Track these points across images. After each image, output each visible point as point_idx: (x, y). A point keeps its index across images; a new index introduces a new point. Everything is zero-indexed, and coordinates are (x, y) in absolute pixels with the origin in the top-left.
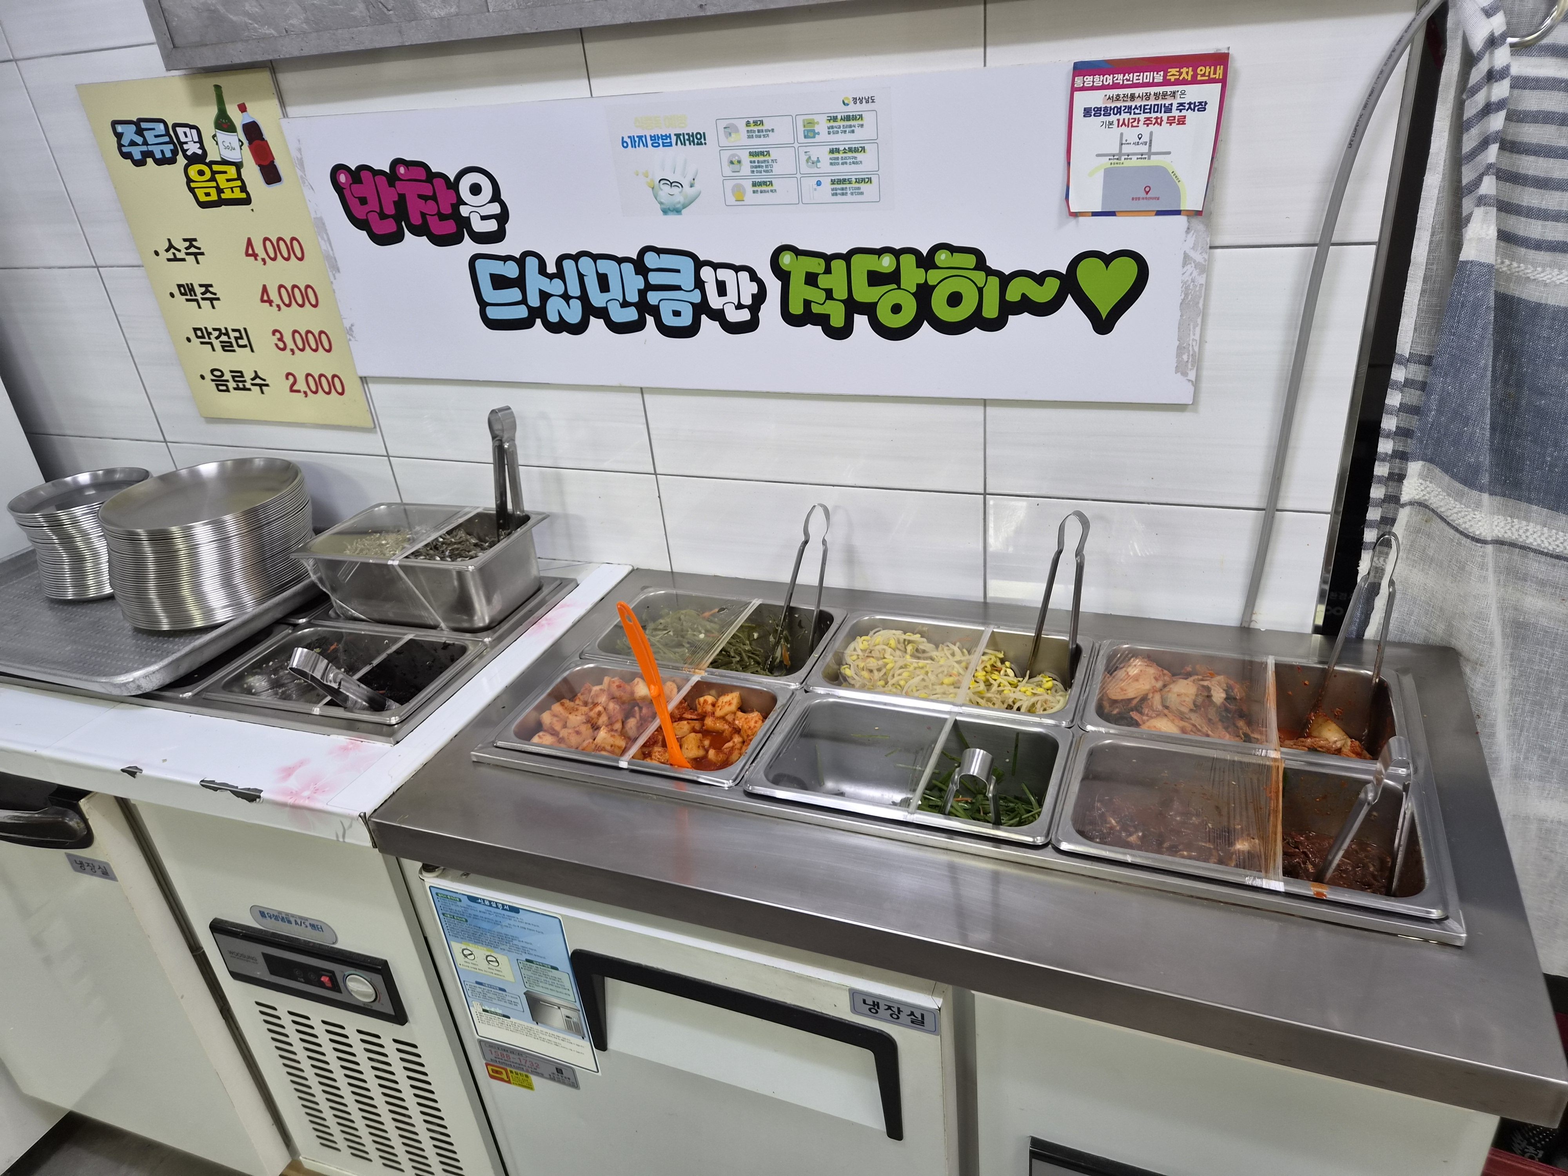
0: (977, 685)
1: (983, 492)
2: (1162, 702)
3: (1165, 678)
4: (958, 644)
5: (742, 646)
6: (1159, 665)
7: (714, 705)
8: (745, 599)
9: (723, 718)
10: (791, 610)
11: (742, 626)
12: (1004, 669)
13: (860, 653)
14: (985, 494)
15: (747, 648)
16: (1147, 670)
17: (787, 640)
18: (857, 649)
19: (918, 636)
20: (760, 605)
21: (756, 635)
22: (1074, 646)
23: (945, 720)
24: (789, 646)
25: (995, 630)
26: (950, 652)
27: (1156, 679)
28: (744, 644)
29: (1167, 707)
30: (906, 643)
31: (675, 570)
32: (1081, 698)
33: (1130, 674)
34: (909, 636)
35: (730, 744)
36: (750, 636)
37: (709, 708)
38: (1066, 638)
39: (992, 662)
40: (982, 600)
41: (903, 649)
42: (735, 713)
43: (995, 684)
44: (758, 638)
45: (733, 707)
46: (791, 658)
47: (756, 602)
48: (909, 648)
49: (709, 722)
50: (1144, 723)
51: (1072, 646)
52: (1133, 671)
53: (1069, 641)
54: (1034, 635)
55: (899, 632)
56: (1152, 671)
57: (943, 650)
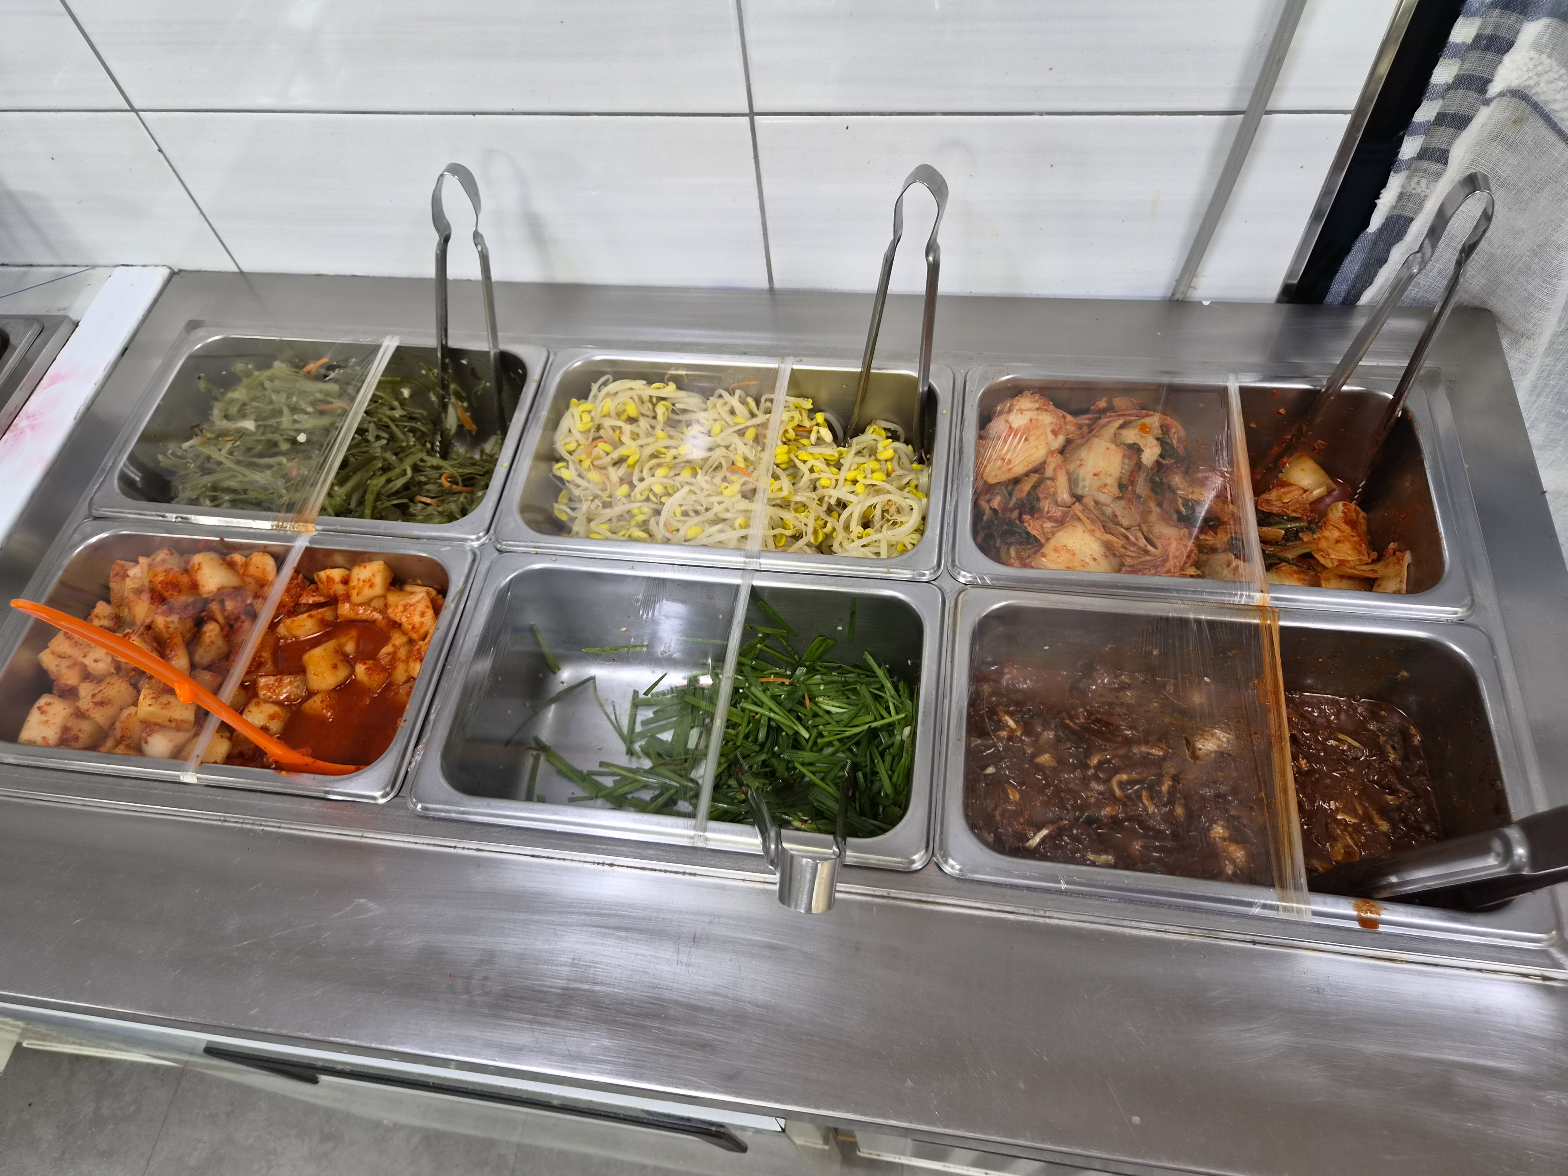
0: (776, 485)
1: (747, 111)
2: (1070, 488)
3: (1068, 427)
4: (738, 392)
5: (389, 413)
6: (1058, 405)
7: (346, 581)
8: (366, 340)
9: (367, 603)
10: (452, 355)
11: (380, 382)
12: (815, 428)
13: (579, 436)
14: (752, 114)
15: (397, 414)
16: (1040, 418)
17: (459, 397)
18: (573, 430)
19: (672, 386)
20: (398, 348)
21: (406, 392)
22: (926, 388)
23: (737, 587)
24: (465, 404)
25: (796, 367)
26: (727, 408)
27: (1055, 433)
28: (393, 409)
29: (1078, 498)
30: (654, 400)
31: (246, 268)
32: (947, 507)
33: (1013, 426)
34: (657, 390)
35: (388, 649)
36: (398, 396)
37: (340, 589)
38: (915, 374)
39: (796, 422)
40: (765, 285)
41: (651, 414)
42: (384, 597)
43: (804, 468)
44: (411, 396)
45: (378, 589)
46: (475, 419)
47: (389, 345)
48: (661, 409)
49: (345, 609)
50: (1048, 539)
51: (922, 389)
52: (1018, 420)
53: (918, 379)
54: (859, 370)
55: (640, 384)
56: (1047, 419)
57: (715, 406)
